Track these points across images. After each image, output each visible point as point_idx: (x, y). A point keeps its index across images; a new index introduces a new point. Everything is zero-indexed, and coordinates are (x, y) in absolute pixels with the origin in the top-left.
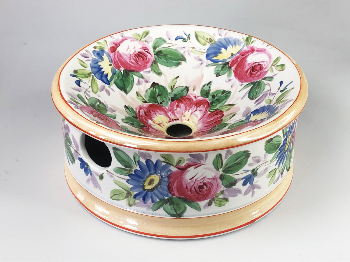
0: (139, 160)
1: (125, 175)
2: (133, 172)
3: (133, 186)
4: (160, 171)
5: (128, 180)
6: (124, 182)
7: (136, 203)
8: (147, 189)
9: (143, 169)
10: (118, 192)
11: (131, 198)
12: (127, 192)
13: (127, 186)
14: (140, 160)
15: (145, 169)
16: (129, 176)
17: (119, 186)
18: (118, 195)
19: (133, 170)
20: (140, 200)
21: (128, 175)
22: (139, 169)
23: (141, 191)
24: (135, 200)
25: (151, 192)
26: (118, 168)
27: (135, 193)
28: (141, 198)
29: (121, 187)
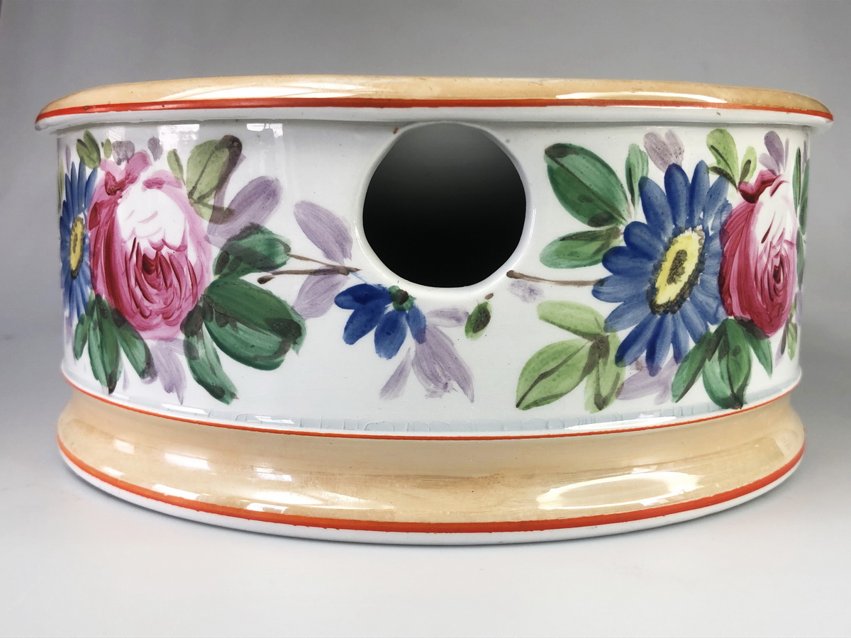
0: (645, 175)
1: (590, 264)
2: (622, 237)
3: (615, 305)
4: (704, 210)
5: (601, 282)
6: (584, 296)
7: (623, 384)
8: (662, 305)
9: (656, 214)
10: (553, 360)
11: (607, 367)
12: (590, 344)
13: (592, 312)
14: (647, 174)
15: (660, 211)
16: (606, 262)
17: (561, 326)
18: (553, 376)
19: (622, 228)
20: (637, 364)
21: (600, 257)
22: (641, 218)
23: (641, 319)
24: (619, 369)
25: (674, 312)
26: (563, 239)
27: (622, 334)
28: (641, 351)
29: (568, 329)
